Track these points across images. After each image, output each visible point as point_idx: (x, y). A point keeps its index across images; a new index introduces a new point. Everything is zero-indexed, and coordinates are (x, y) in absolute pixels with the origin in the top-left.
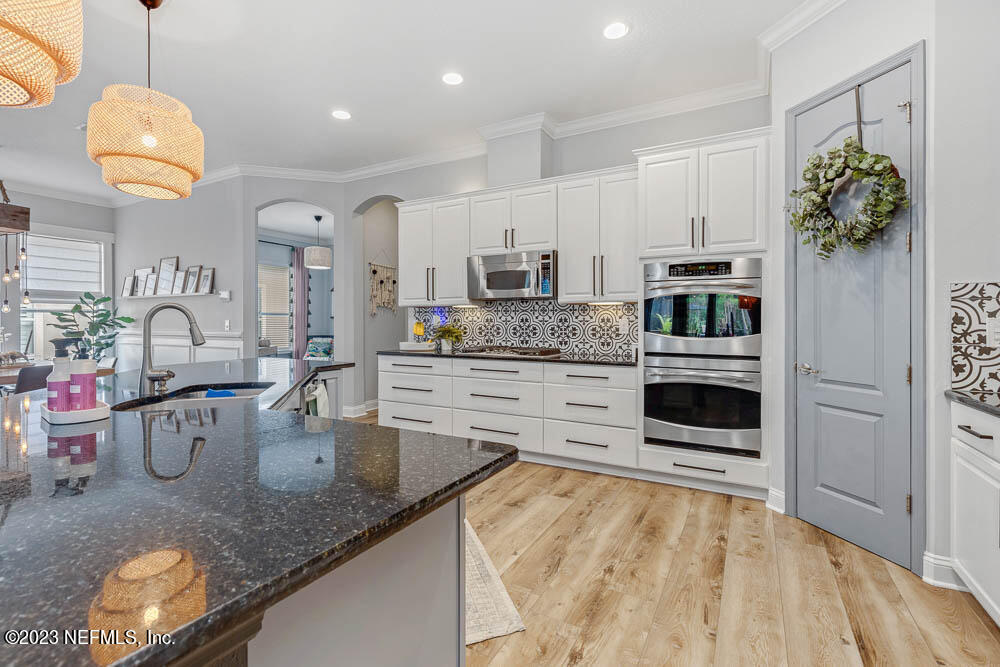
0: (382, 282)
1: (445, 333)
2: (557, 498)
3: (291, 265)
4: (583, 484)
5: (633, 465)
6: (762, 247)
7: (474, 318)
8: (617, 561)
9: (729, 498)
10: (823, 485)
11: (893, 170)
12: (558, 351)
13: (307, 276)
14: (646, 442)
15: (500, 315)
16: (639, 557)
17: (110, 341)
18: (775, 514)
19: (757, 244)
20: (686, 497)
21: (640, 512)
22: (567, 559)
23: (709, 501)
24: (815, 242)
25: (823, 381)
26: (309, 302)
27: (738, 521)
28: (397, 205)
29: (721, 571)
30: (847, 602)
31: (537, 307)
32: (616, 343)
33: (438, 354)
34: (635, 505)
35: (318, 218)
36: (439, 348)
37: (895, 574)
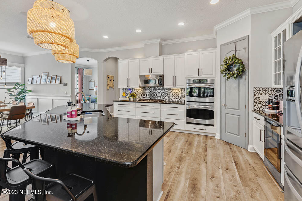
0: (110, 80)
1: (132, 95)
2: (166, 138)
3: (77, 74)
4: (172, 134)
5: (184, 129)
6: (215, 76)
7: (140, 91)
8: (183, 150)
9: (207, 136)
10: (227, 132)
11: (242, 62)
12: (163, 100)
13: (82, 77)
14: (187, 123)
15: (147, 90)
16: (188, 149)
17: (24, 97)
18: (217, 139)
19: (214, 75)
20: (197, 136)
21: (187, 140)
22: (172, 150)
23: (202, 137)
24: (226, 77)
25: (227, 108)
26: (83, 85)
27: (209, 141)
28: (118, 60)
29: (207, 151)
30: (233, 155)
31: (157, 89)
32: (178, 98)
33: (130, 101)
34: (185, 138)
35: (88, 61)
36: (130, 100)
37: (243, 150)
